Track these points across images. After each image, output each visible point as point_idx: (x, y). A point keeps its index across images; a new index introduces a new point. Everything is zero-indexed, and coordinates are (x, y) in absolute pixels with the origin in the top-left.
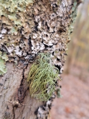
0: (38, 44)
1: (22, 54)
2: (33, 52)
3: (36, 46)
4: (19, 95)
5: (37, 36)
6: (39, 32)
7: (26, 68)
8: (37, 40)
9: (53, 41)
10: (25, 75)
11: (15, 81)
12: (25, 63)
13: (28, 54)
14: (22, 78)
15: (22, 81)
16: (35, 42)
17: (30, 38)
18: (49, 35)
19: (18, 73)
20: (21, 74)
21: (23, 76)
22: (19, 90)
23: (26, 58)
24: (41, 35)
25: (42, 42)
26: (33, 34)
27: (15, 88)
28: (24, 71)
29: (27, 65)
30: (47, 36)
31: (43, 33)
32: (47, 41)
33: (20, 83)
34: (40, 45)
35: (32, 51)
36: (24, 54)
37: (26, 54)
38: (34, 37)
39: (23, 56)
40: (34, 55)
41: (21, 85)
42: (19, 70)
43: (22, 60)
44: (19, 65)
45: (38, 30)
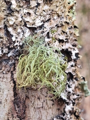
0: (19, 30)
1: (2, 51)
2: (15, 44)
3: (18, 34)
4: (17, 109)
5: (14, 21)
6: (16, 14)
7: (15, 69)
8: (17, 25)
10: (15, 80)
11: (6, 92)
12: (10, 63)
13: (10, 49)
14: (13, 85)
15: (15, 89)
16: (15, 29)
18: (31, 11)
19: (5, 80)
20: (9, 79)
21: (14, 82)
22: (14, 103)
23: (9, 55)
24: (19, 16)
25: (25, 25)
26: (8, 18)
27: (8, 101)
28: (12, 74)
29: (14, 64)
30: (29, 14)
31: (22, 12)
32: (31, 21)
33: (12, 92)
34: (23, 31)
35: (14, 42)
36: (4, 51)
37: (7, 49)
38: (11, 23)
39: (5, 54)
40: (19, 48)
41: (15, 94)
42: (5, 76)
43: (5, 60)
44: (3, 69)
45: (13, 12)
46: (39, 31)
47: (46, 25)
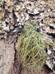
0: (22, 15)
2: (19, 24)
4: (15, 70)
5: (20, 8)
6: (21, 3)
7: (17, 41)
8: (21, 11)
9: (39, 9)
11: (9, 57)
12: (14, 37)
13: (15, 27)
14: (14, 52)
15: (15, 55)
17: (13, 11)
18: (32, 3)
19: (10, 48)
20: (12, 48)
21: (16, 50)
23: (14, 31)
24: (23, 5)
25: (27, 12)
26: (16, 6)
27: (10, 64)
28: (15, 45)
29: (17, 38)
31: (25, 3)
32: (31, 10)
33: (13, 57)
34: (25, 16)
36: (11, 28)
37: (13, 27)
38: (17, 9)
39: (11, 30)
40: (21, 26)
41: (15, 59)
42: (10, 45)
43: (11, 35)
44: (9, 40)
45: (19, 2)
46: (36, 17)
47: (41, 14)
